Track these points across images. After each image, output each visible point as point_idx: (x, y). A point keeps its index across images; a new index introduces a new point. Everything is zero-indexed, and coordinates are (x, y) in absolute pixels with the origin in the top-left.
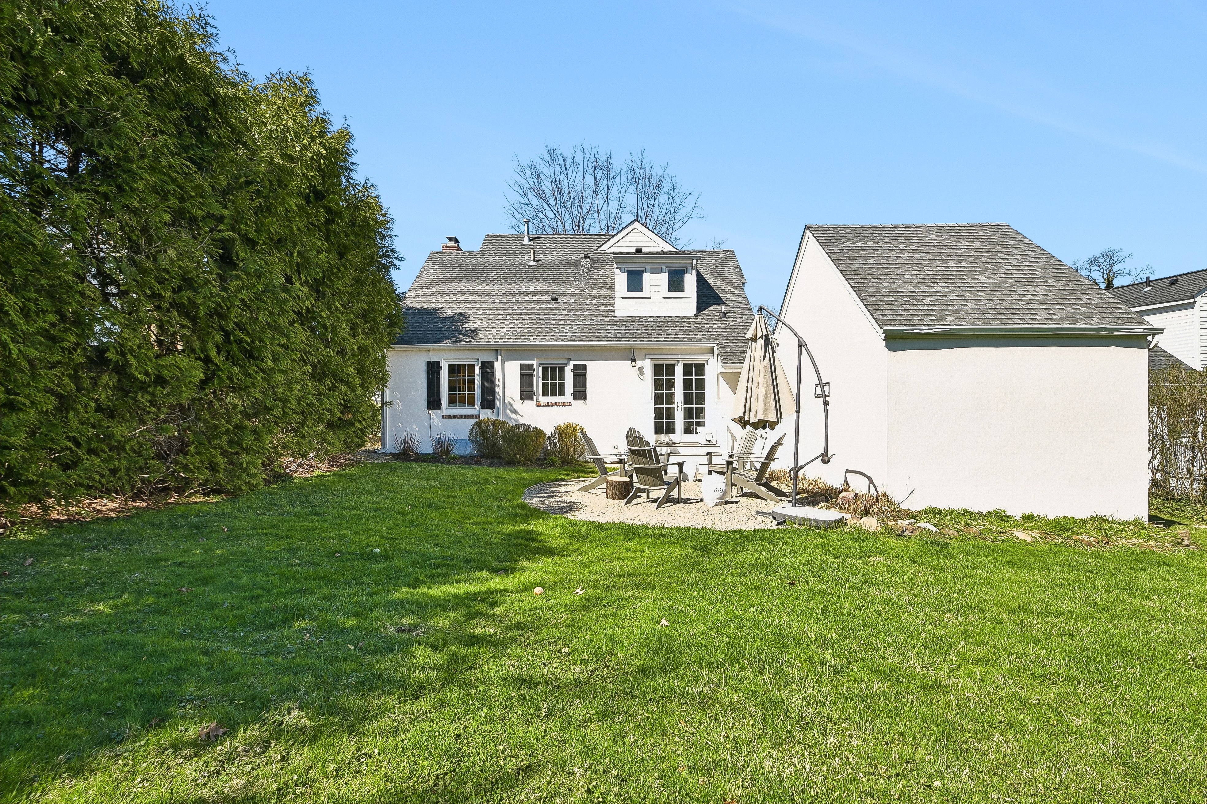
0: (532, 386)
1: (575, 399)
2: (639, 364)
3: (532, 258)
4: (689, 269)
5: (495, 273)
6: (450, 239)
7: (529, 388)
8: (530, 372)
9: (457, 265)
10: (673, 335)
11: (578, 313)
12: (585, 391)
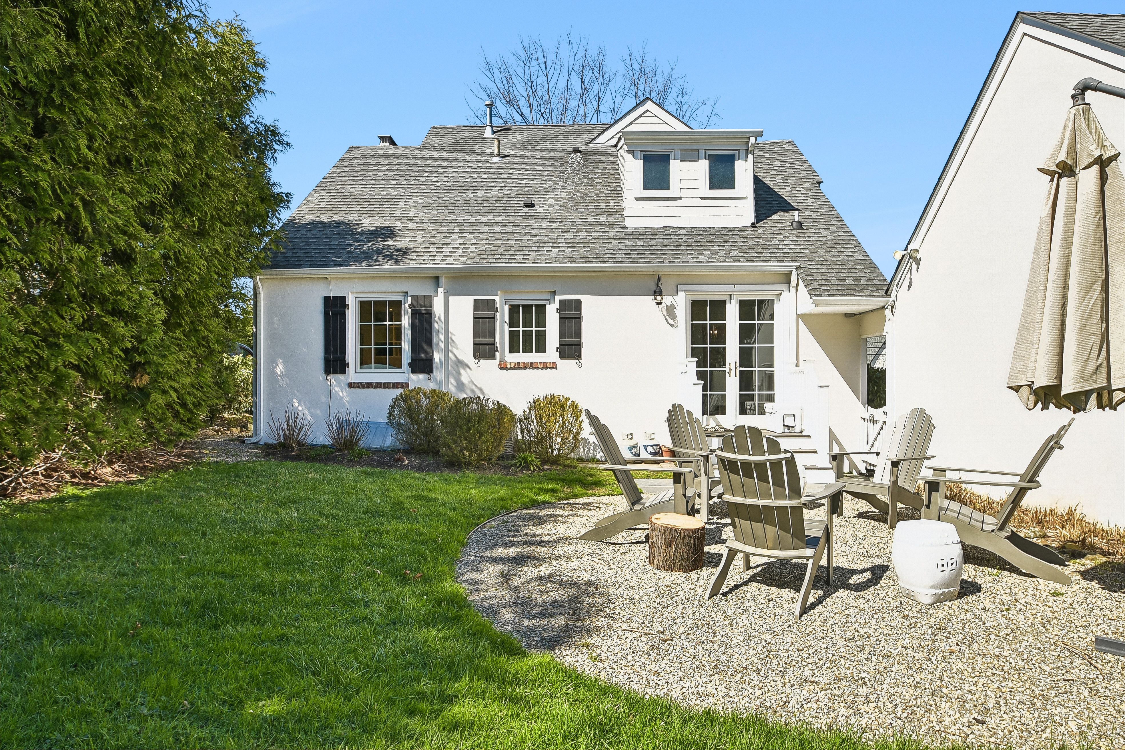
0: (493, 335)
1: (562, 357)
2: (667, 300)
3: (496, 152)
4: (742, 153)
5: (441, 172)
6: (383, 139)
7: (489, 340)
8: (489, 313)
9: (386, 163)
10: (722, 254)
11: (567, 223)
12: (579, 345)
